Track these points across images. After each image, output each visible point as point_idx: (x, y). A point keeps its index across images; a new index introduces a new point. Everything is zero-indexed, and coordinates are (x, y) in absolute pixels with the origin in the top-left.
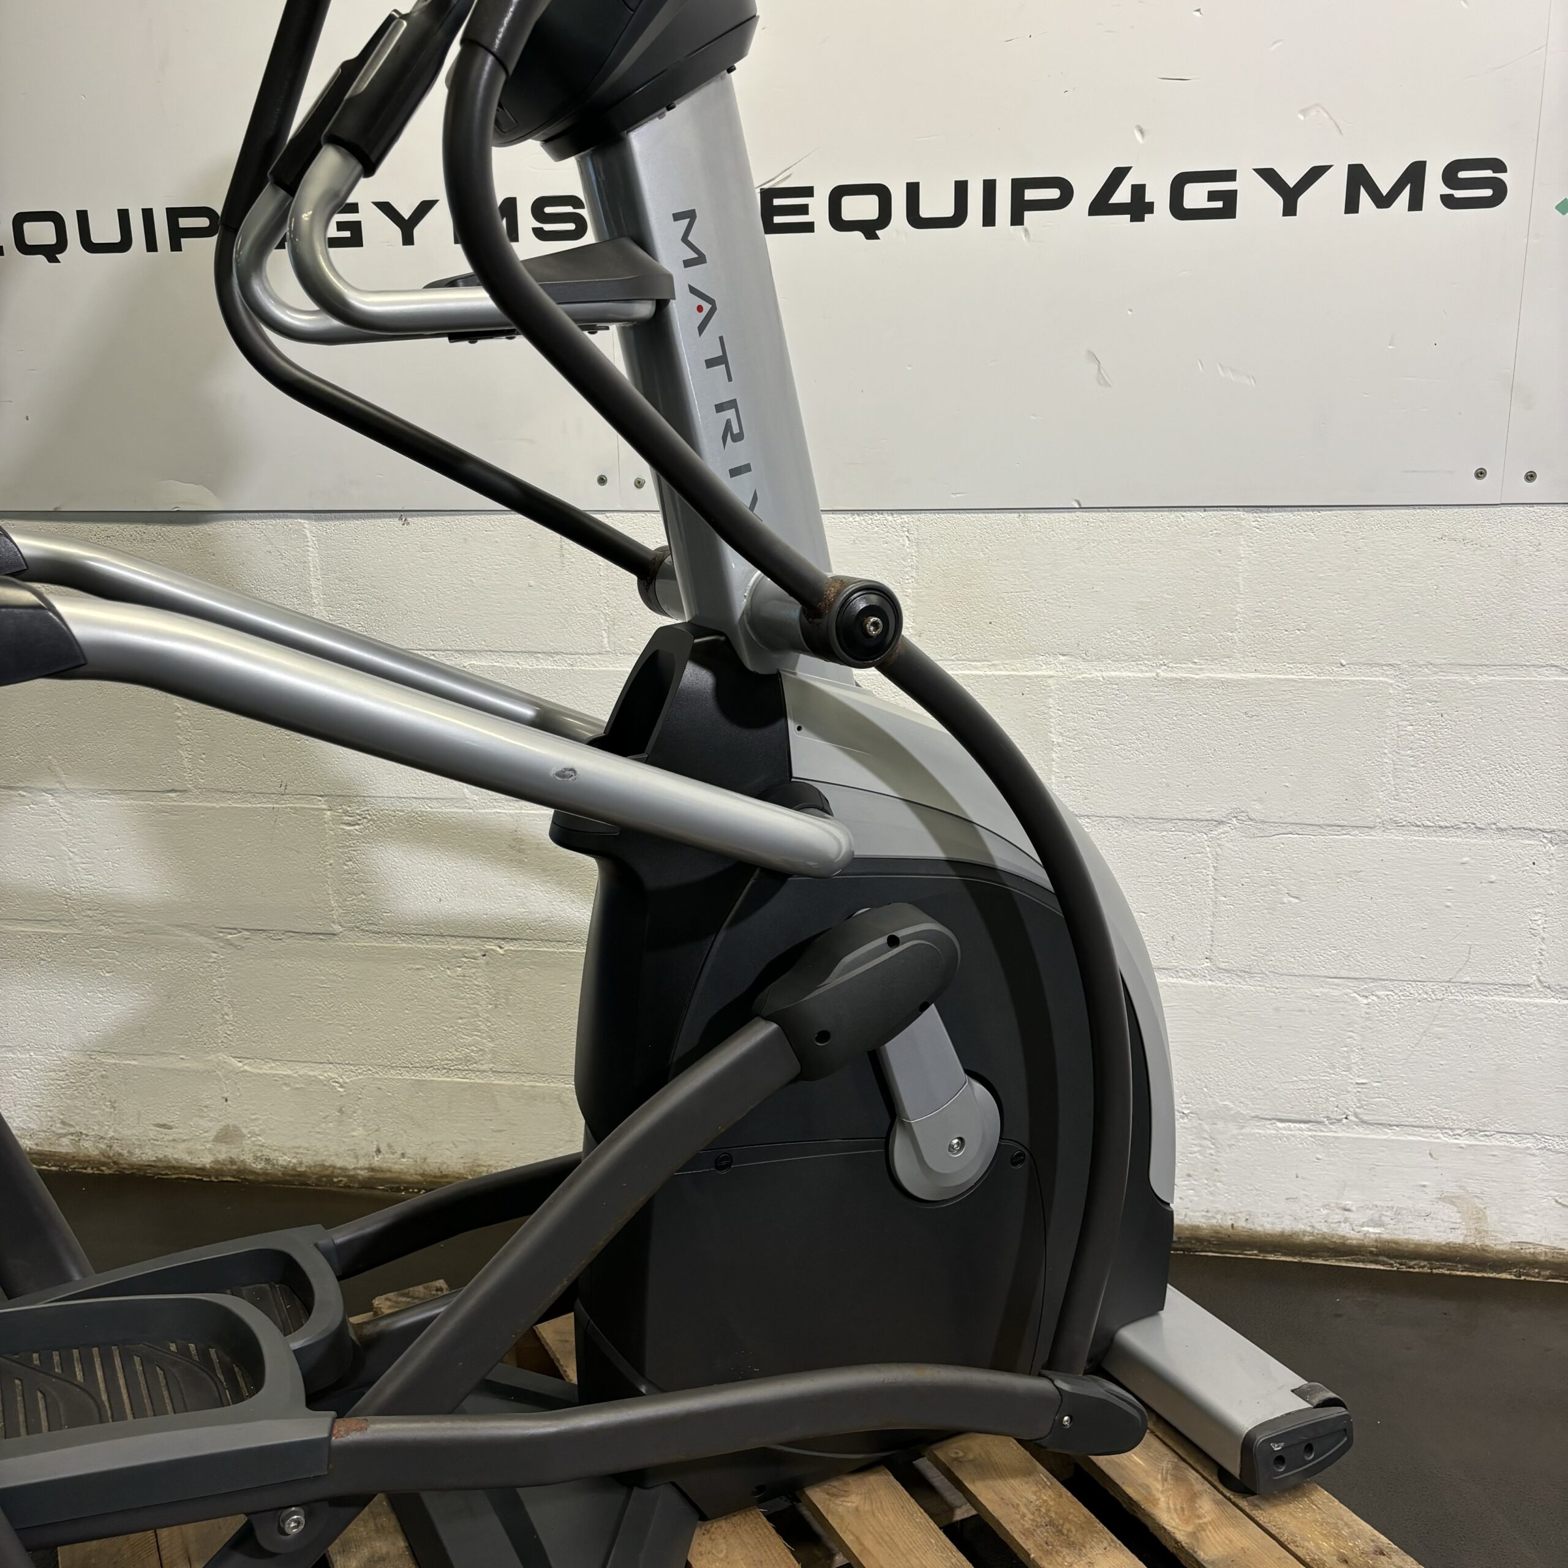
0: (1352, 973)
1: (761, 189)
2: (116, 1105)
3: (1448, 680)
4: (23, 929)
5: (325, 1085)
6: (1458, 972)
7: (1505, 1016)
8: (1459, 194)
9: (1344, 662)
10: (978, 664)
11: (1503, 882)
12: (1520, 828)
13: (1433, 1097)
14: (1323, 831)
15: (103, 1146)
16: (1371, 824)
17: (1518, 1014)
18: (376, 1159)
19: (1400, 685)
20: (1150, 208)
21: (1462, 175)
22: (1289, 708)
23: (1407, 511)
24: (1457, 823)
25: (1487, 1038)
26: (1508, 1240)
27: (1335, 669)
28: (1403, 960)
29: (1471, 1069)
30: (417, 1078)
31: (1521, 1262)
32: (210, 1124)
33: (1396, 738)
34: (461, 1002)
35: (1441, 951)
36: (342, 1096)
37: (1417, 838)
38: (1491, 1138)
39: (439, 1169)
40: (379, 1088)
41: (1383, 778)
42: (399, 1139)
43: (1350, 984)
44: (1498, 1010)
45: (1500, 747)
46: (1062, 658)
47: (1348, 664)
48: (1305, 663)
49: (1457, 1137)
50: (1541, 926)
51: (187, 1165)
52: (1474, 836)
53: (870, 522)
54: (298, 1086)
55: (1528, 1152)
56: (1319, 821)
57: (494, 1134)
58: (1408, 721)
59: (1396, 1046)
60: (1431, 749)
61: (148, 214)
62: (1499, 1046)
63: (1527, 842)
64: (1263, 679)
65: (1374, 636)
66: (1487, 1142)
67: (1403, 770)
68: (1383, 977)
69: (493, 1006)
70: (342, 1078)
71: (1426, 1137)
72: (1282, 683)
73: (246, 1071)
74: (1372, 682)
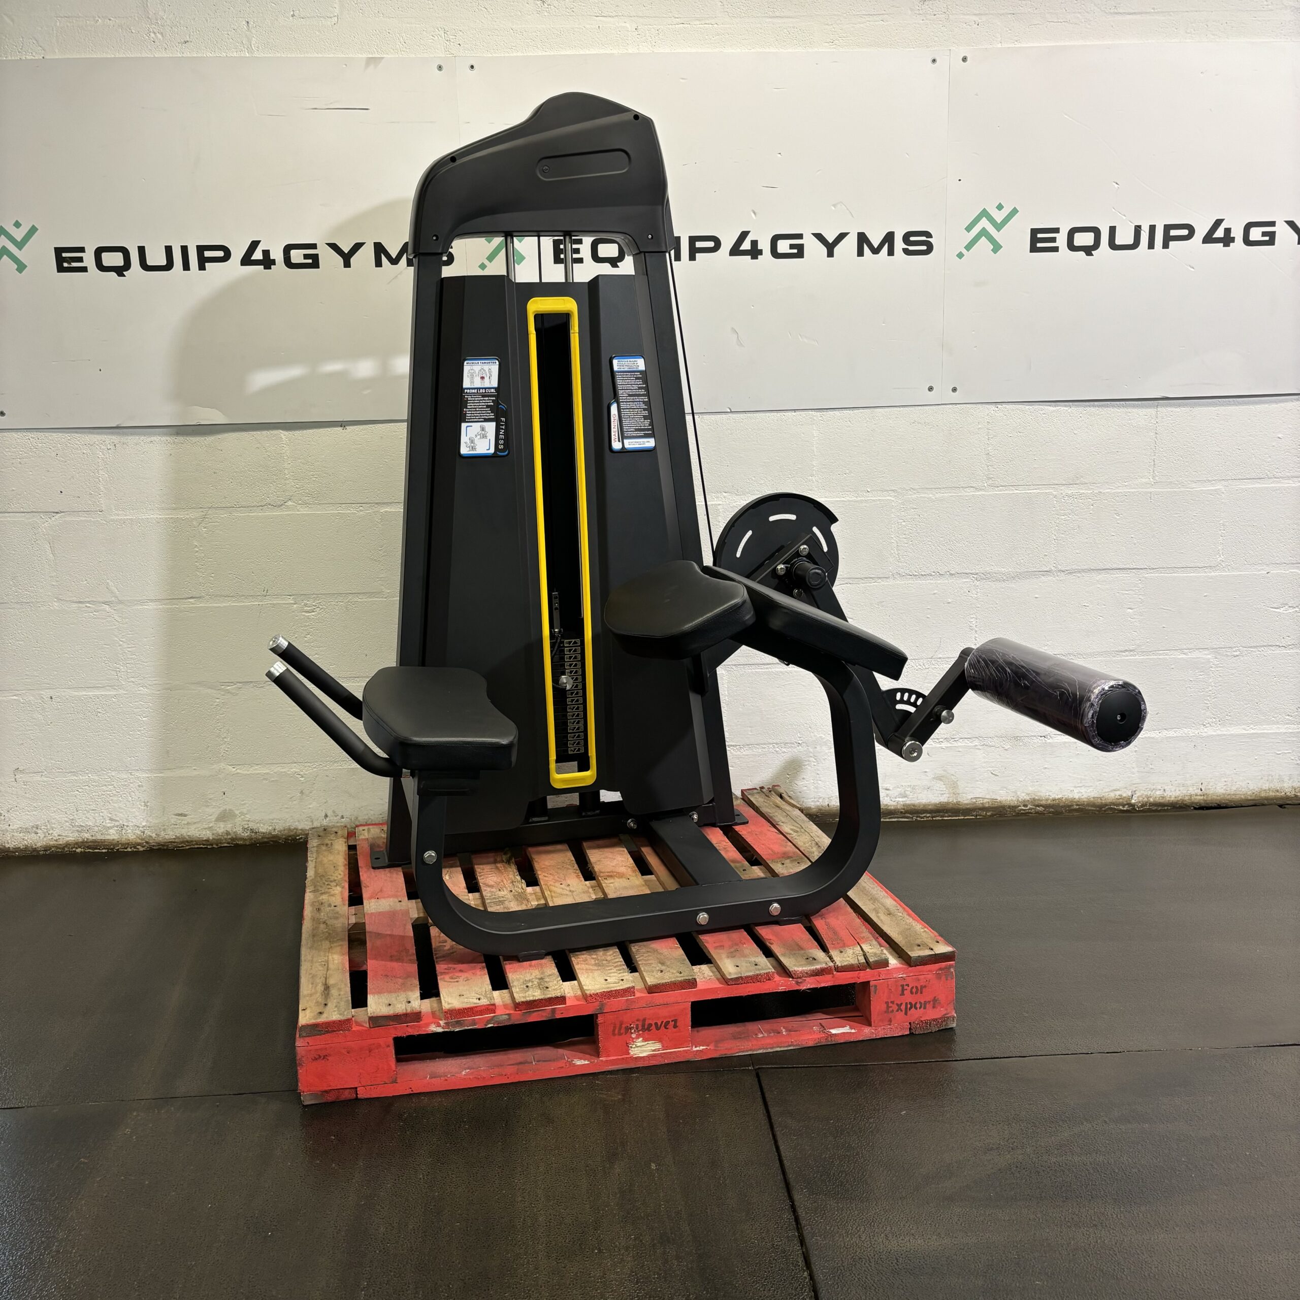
2: (148, 804)
3: (921, 497)
4: (87, 694)
5: (291, 777)
6: (936, 653)
8: (911, 248)
9: (869, 490)
11: (955, 603)
12: (961, 573)
14: (863, 581)
15: (139, 833)
16: (886, 576)
18: (325, 821)
19: (898, 501)
20: (760, 252)
21: (912, 239)
23: (896, 409)
24: (930, 572)
26: (970, 797)
27: (865, 493)
31: (977, 809)
32: (214, 810)
33: (897, 529)
35: (927, 642)
36: (302, 783)
37: (911, 582)
41: (891, 551)
42: (340, 807)
45: (949, 531)
46: (724, 494)
47: (872, 491)
48: (850, 491)
49: (941, 743)
50: (975, 625)
51: (197, 839)
52: (939, 579)
54: (273, 779)
61: (184, 249)
63: (965, 580)
65: (883, 475)
66: (955, 744)
70: (302, 771)
73: (238, 773)
74: (883, 500)
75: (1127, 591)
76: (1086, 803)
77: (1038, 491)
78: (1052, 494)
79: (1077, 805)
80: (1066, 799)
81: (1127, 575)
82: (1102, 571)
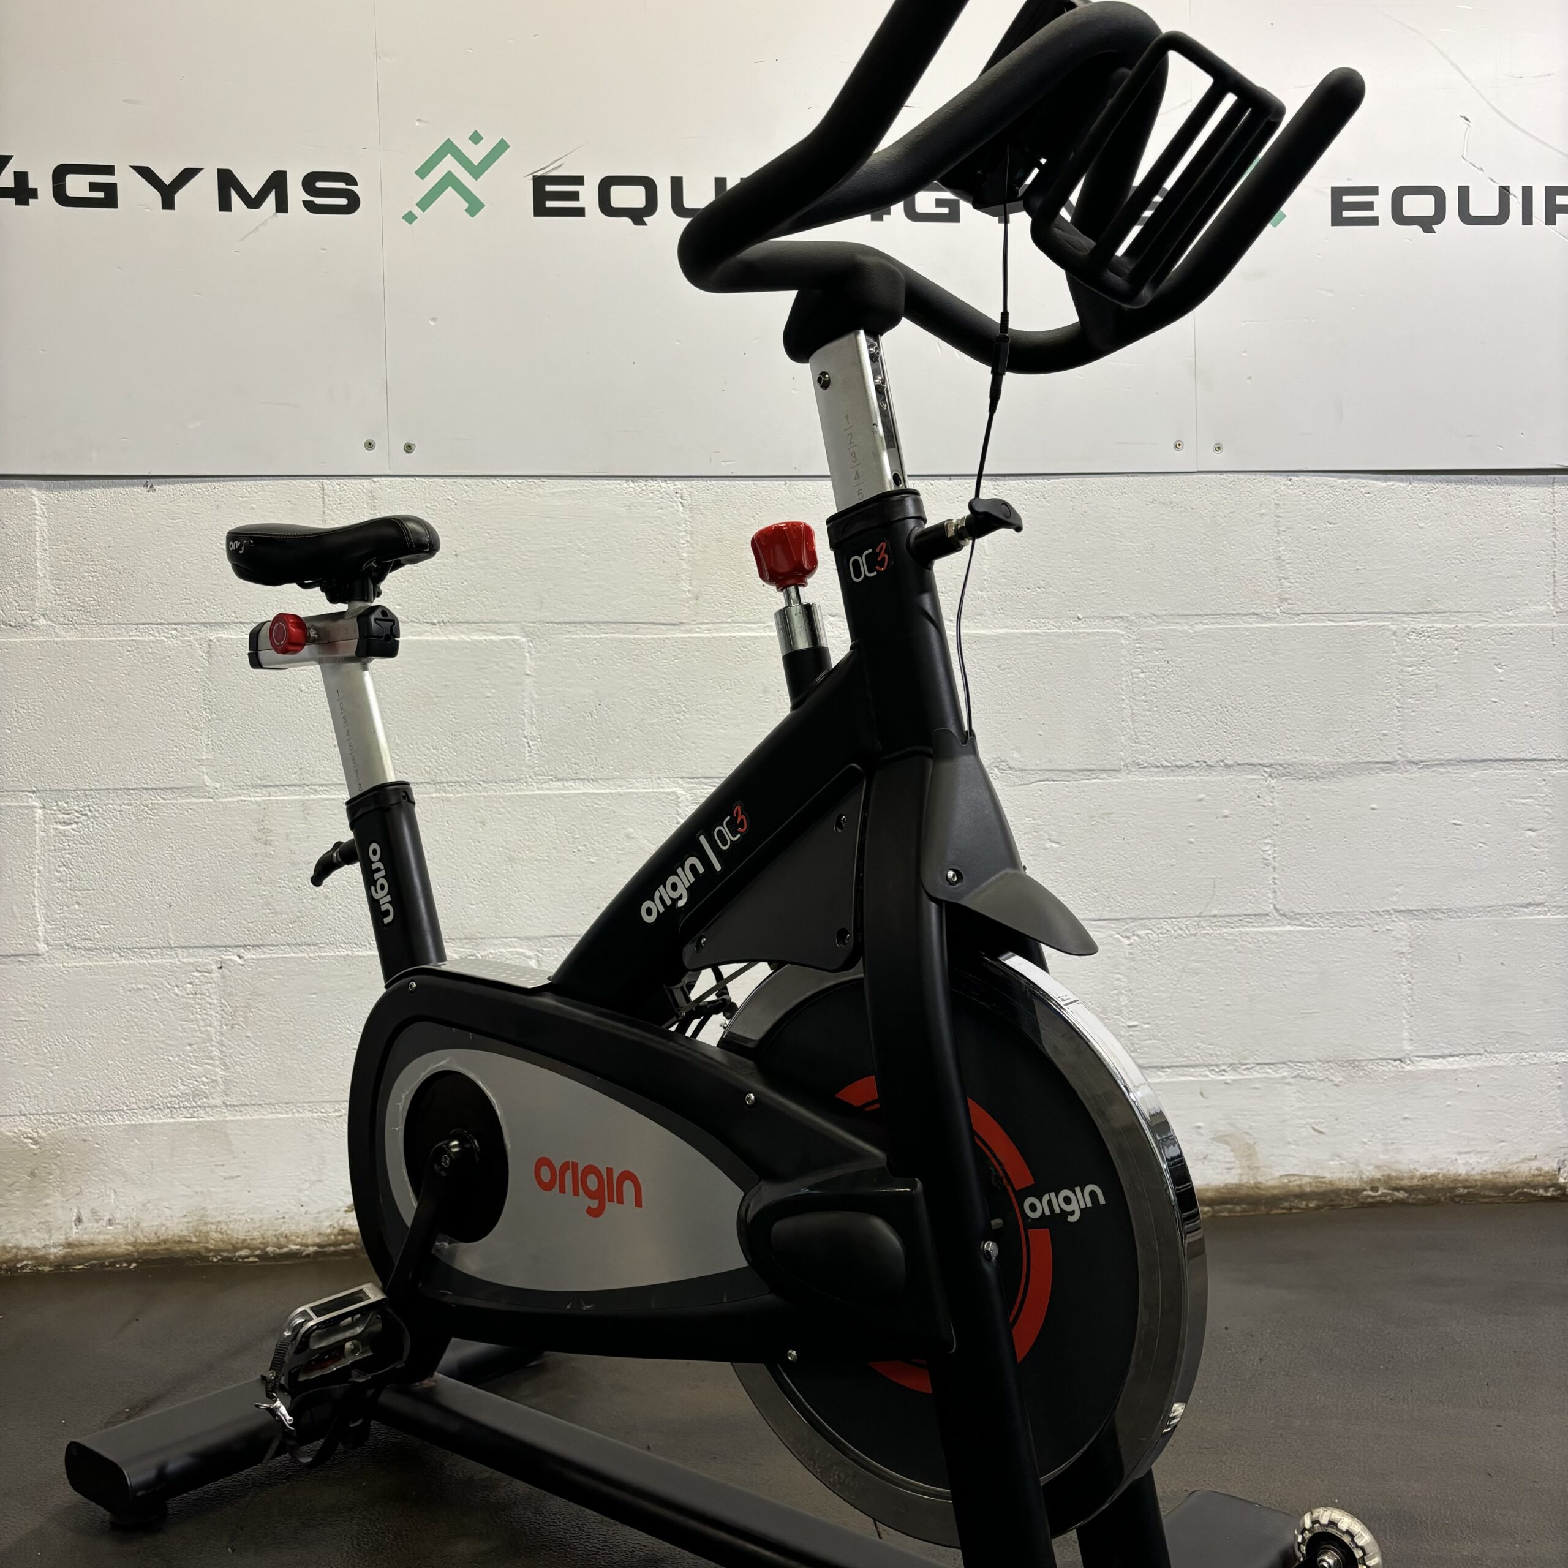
0: (1114, 914)
1: (534, 176)
3: (1170, 629)
5: (15, 1142)
6: (1206, 906)
7: (1249, 946)
9: (1081, 617)
10: (754, 626)
11: (1236, 816)
12: (1244, 764)
13: (1198, 1034)
14: (1074, 776)
16: (1117, 768)
17: (1261, 944)
18: (75, 1230)
19: (1130, 635)
22: (1036, 660)
23: (1122, 478)
24: (1191, 762)
25: (1239, 969)
26: (1277, 1174)
27: (1073, 623)
28: (1158, 898)
29: (1228, 1002)
30: (133, 1122)
31: (1290, 1196)
33: (1130, 685)
34: (191, 1025)
35: (1189, 887)
36: (35, 1154)
37: (1157, 779)
38: (1251, 1070)
39: (156, 1233)
40: (85, 1140)
41: (1123, 723)
42: (106, 1201)
43: (1113, 926)
44: (1245, 941)
45: (1219, 689)
47: (1084, 618)
48: (1048, 618)
49: (1223, 1073)
50: (1272, 856)
52: (1206, 774)
53: (644, 488)
55: (1286, 1081)
56: (1071, 767)
57: (226, 1181)
58: (1139, 668)
59: (1161, 984)
60: (1162, 693)
62: (1249, 976)
63: (1251, 776)
64: (1012, 634)
65: (1104, 591)
66: (1248, 1076)
67: (1140, 715)
68: (1142, 917)
69: (229, 1027)
70: (37, 1132)
71: (1195, 1077)
72: (1029, 636)
74: (1104, 634)
75: (1524, 798)
76: (1479, 1184)
77: (1366, 623)
78: (1389, 630)
79: (1465, 1187)
80: (1444, 1176)
81: (1522, 771)
82: (1480, 764)
